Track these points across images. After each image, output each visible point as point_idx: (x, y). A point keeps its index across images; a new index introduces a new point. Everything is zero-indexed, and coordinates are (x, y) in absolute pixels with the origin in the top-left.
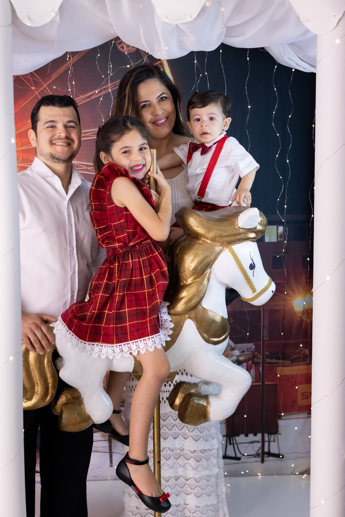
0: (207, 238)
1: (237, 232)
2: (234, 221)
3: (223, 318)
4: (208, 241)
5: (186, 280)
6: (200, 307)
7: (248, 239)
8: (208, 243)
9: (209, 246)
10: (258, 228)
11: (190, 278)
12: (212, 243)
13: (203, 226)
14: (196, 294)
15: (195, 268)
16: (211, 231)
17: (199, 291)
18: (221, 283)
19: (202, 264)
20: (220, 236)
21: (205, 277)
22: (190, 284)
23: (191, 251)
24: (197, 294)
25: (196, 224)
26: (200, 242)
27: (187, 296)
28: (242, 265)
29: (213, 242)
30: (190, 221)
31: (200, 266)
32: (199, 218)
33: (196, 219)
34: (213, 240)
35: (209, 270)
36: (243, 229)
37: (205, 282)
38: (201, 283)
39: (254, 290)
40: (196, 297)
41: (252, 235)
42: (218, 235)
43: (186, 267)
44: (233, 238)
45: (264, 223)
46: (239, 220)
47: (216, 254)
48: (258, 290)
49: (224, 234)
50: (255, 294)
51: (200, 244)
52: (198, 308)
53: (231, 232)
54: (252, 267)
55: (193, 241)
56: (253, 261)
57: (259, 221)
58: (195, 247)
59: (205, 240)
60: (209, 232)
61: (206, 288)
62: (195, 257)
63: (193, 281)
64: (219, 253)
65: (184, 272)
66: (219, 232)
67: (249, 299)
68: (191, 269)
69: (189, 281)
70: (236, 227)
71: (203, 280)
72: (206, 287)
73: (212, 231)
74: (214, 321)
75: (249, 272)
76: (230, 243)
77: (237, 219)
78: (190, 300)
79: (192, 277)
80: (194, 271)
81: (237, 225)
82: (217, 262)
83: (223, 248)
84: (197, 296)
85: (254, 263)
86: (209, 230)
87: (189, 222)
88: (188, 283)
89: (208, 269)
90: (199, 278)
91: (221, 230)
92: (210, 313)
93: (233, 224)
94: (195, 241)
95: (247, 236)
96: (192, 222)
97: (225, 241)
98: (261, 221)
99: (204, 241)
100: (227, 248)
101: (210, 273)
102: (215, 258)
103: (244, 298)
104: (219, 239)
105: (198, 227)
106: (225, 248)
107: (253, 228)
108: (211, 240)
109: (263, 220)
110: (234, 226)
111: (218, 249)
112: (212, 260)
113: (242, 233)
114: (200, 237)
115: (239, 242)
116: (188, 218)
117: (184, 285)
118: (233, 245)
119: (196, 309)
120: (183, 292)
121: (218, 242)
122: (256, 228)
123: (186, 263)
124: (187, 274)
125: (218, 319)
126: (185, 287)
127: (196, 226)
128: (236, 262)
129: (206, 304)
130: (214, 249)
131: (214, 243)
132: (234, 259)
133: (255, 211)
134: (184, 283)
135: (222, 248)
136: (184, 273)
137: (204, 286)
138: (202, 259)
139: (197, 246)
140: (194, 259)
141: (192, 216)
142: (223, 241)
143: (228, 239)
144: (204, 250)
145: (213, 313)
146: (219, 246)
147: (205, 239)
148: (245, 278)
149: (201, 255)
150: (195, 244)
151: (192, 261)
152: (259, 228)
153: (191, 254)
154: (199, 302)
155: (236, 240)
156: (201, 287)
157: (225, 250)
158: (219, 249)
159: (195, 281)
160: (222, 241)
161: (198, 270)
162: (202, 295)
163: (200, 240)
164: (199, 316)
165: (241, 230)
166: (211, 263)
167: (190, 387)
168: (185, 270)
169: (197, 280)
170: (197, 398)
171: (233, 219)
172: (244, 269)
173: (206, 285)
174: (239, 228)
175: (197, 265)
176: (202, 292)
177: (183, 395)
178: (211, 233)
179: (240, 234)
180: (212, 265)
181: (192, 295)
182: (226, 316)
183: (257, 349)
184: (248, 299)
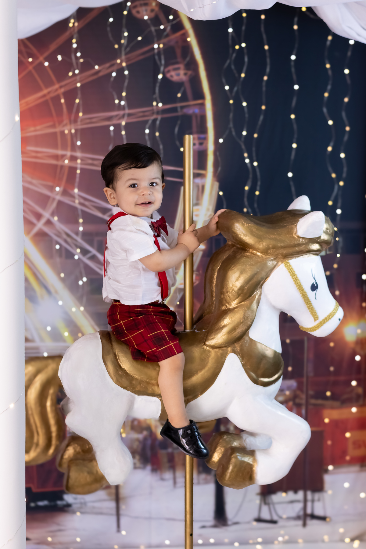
0: (257, 250)
1: (296, 243)
2: (292, 229)
3: (275, 352)
4: (259, 254)
5: (229, 303)
6: (246, 338)
7: (310, 251)
8: (258, 256)
9: (259, 260)
10: (322, 238)
11: (234, 300)
12: (263, 256)
13: (252, 233)
14: (241, 321)
15: (241, 288)
16: (262, 241)
17: (245, 318)
18: (274, 307)
19: (251, 283)
20: (274, 247)
21: (254, 300)
22: (234, 308)
23: (236, 266)
24: (243, 321)
25: (244, 232)
26: (248, 254)
27: (230, 324)
28: (301, 285)
29: (264, 254)
30: (235, 227)
31: (248, 285)
32: (247, 224)
33: (243, 225)
34: (265, 252)
35: (258, 292)
36: (303, 238)
37: (254, 305)
38: (249, 307)
39: (316, 318)
40: (242, 325)
41: (316, 247)
42: (271, 246)
43: (229, 286)
44: (291, 250)
45: (330, 231)
46: (298, 226)
47: (268, 270)
48: (321, 317)
49: (279, 245)
50: (318, 322)
51: (248, 257)
52: (244, 339)
53: (288, 242)
54: (314, 288)
55: (239, 253)
56: (315, 279)
57: (324, 229)
58: (242, 261)
59: (255, 252)
60: (260, 242)
61: (255, 314)
62: (241, 273)
63: (238, 304)
64: (272, 270)
65: (227, 292)
66: (273, 243)
67: (310, 329)
68: (236, 289)
69: (234, 304)
70: (294, 235)
71: (251, 303)
72: (255, 312)
73: (264, 240)
74: (263, 357)
75: (310, 294)
76: (287, 256)
77: (296, 226)
78: (234, 329)
79: (237, 299)
80: (240, 292)
81: (296, 233)
82: (269, 280)
83: (278, 263)
84: (243, 323)
85: (316, 283)
86: (260, 238)
87: (234, 229)
88: (232, 307)
89: (257, 290)
90: (246, 301)
91: (275, 239)
92: (259, 346)
93: (290, 232)
94: (241, 253)
95: (308, 247)
96: (238, 228)
97: (280, 253)
98: (327, 229)
99: (253, 253)
100: (282, 263)
101: (260, 295)
102: (267, 275)
103: (303, 328)
104: (272, 251)
105: (245, 235)
106: (280, 263)
107: (316, 238)
108: (262, 252)
109: (328, 227)
110: (292, 234)
111: (270, 264)
112: (262, 278)
113: (303, 244)
114: (248, 248)
115: (298, 255)
116: (233, 224)
117: (227, 310)
118: (290, 259)
119: (242, 341)
120: (225, 318)
121: (270, 254)
122: (320, 237)
123: (230, 282)
124: (230, 295)
125: (269, 353)
126: (227, 312)
127: (243, 233)
128: (294, 281)
129: (253, 334)
130: (265, 264)
131: (266, 256)
132: (291, 277)
133: (320, 215)
134: (227, 306)
135: (275, 263)
136: (227, 295)
137: (253, 311)
138: (250, 276)
139: (244, 259)
140: (239, 277)
141: (238, 221)
142: (278, 253)
143: (285, 252)
144: (252, 265)
145: (264, 346)
146: (272, 260)
147: (255, 250)
148: (304, 301)
149: (249, 272)
150: (242, 257)
151: (237, 279)
152: (325, 237)
153: (236, 270)
154: (245, 332)
155: (294, 253)
156: (249, 313)
157: (280, 265)
158: (273, 264)
159: (240, 304)
160: (276, 254)
161: (245, 291)
162: (249, 323)
163: (248, 252)
164: (245, 349)
165: (301, 240)
166: (262, 282)
167: (232, 439)
168: (228, 290)
169: (243, 303)
170: (241, 454)
171: (292, 225)
172: (304, 290)
173: (255, 310)
174: (298, 237)
175: (244, 284)
176: (249, 319)
177: (223, 449)
178: (263, 243)
179: (299, 245)
180: (263, 284)
181: (236, 322)
182: (279, 350)
183: (300, 387)
184: (308, 329)
